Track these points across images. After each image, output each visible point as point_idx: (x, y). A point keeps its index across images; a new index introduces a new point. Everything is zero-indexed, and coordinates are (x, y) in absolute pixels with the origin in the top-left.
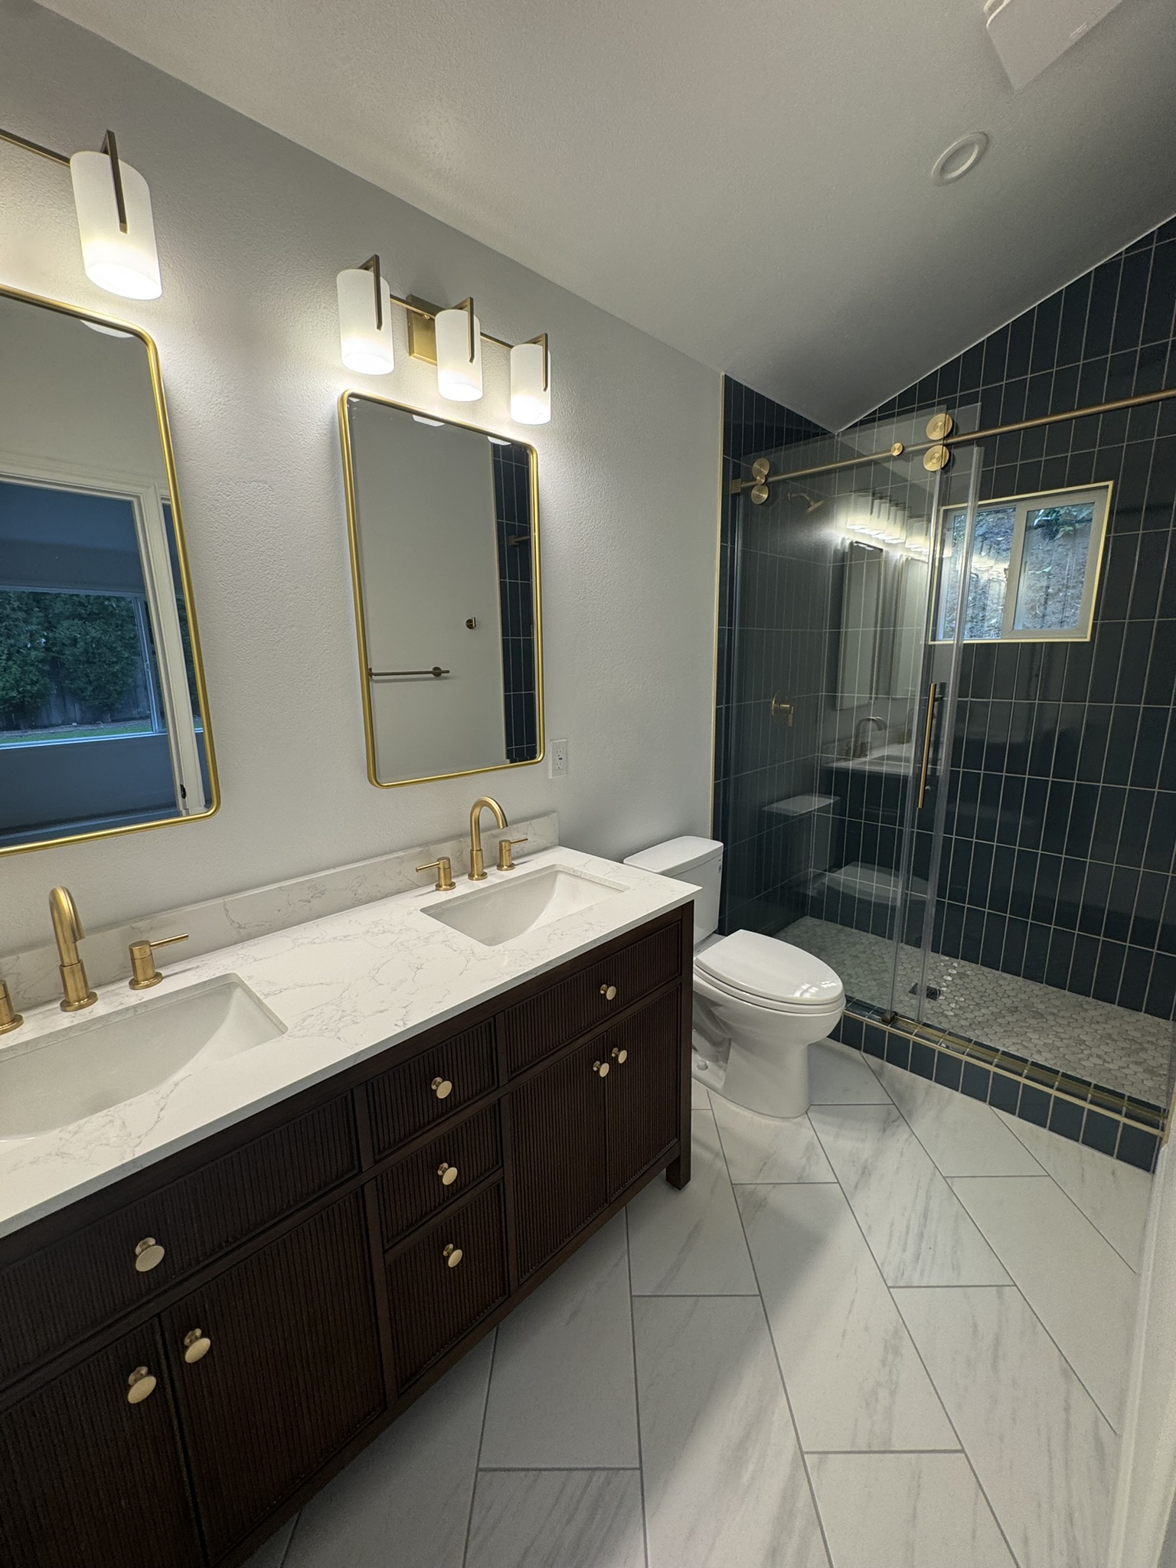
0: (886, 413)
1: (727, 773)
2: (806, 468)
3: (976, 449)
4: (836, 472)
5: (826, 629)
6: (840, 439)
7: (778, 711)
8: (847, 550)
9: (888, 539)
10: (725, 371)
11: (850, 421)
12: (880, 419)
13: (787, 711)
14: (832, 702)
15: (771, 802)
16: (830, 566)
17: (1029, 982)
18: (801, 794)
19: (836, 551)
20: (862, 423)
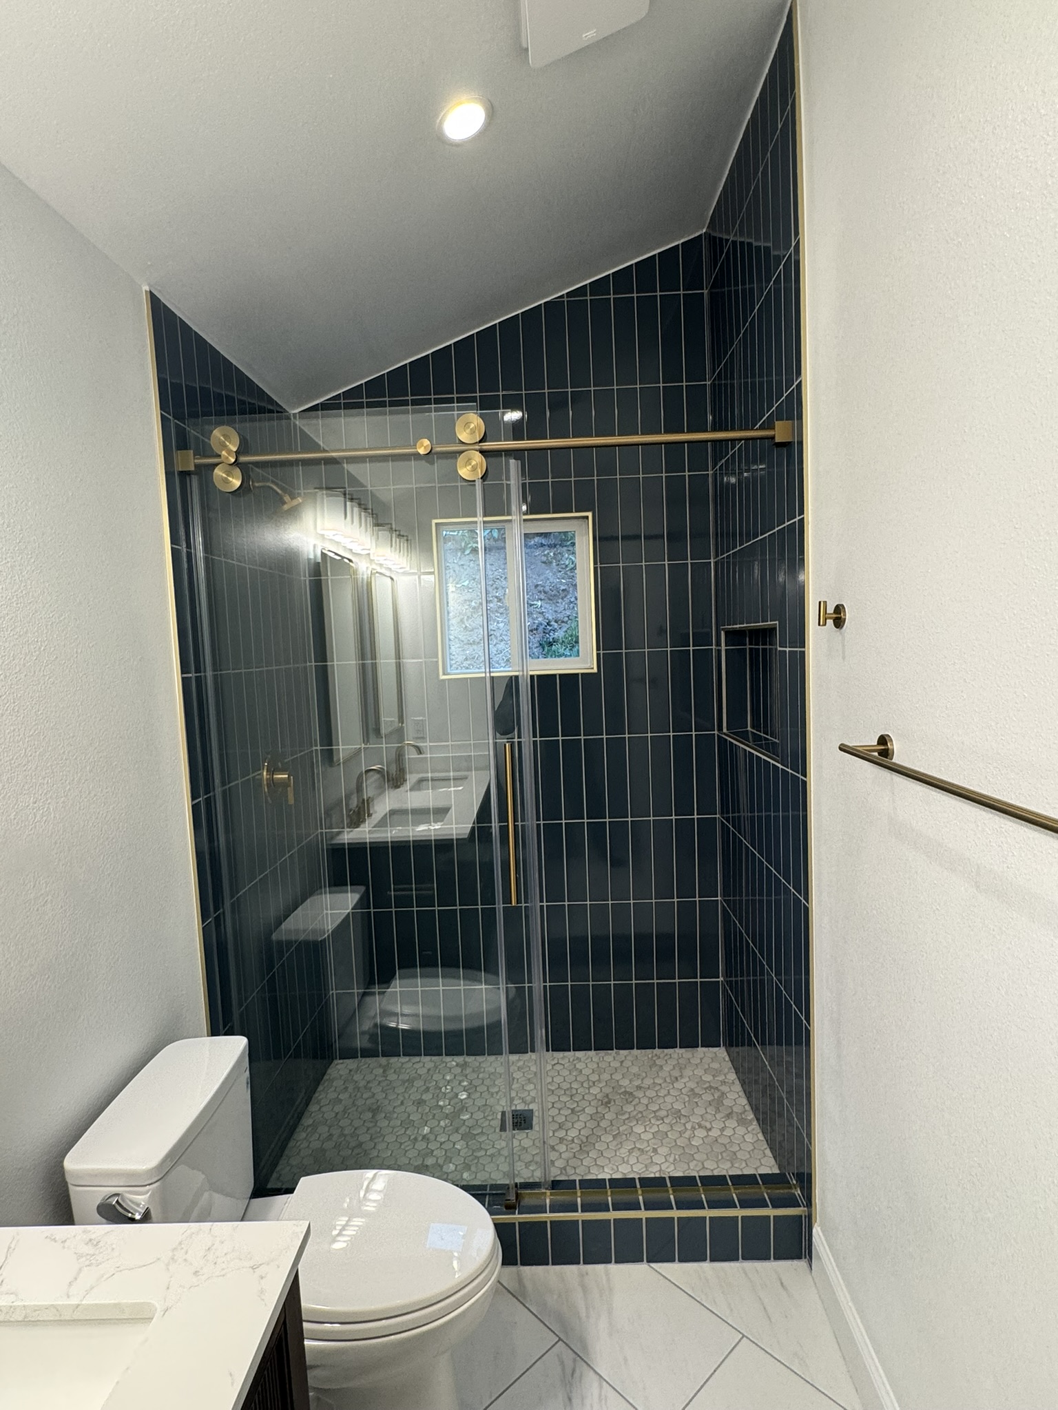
0: (353, 401)
1: (218, 903)
2: (273, 452)
3: (512, 462)
4: (298, 466)
5: (310, 662)
6: (297, 423)
7: (272, 783)
8: (319, 560)
9: (357, 549)
10: (149, 285)
11: (307, 402)
12: (348, 406)
13: (285, 784)
14: (329, 756)
15: (279, 923)
16: (305, 579)
17: (602, 1053)
18: (311, 894)
19: (309, 560)
20: (324, 407)
